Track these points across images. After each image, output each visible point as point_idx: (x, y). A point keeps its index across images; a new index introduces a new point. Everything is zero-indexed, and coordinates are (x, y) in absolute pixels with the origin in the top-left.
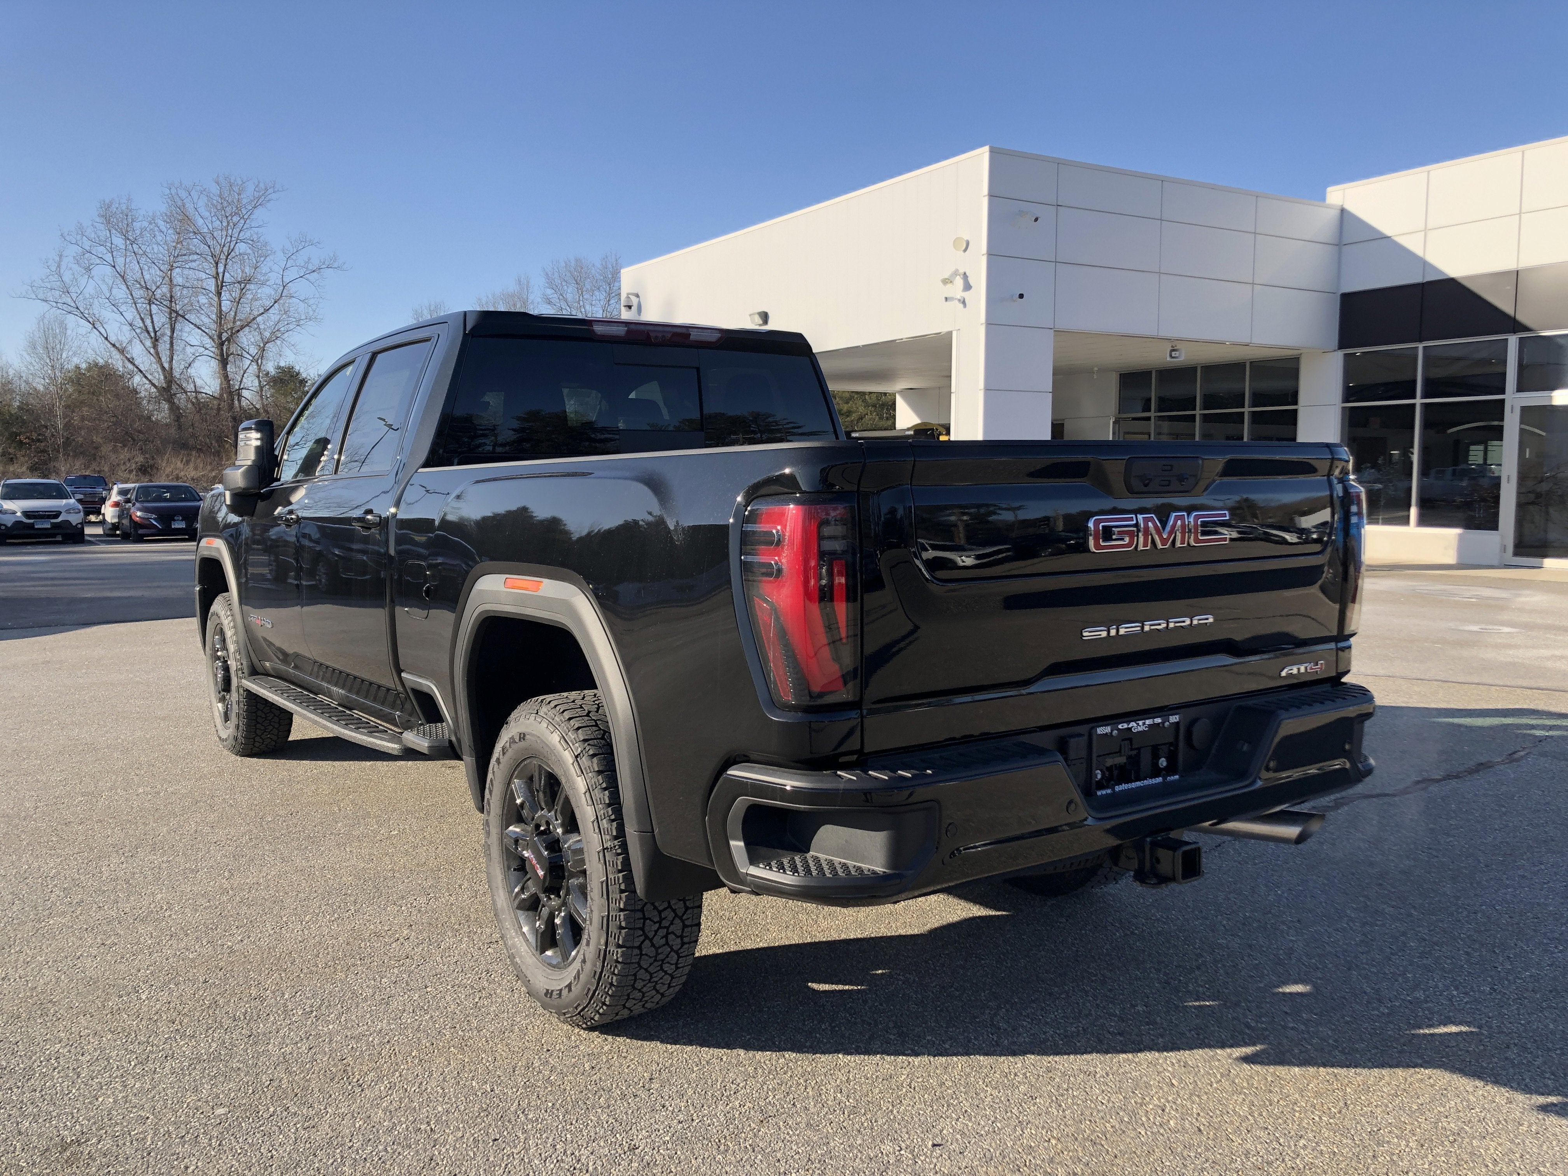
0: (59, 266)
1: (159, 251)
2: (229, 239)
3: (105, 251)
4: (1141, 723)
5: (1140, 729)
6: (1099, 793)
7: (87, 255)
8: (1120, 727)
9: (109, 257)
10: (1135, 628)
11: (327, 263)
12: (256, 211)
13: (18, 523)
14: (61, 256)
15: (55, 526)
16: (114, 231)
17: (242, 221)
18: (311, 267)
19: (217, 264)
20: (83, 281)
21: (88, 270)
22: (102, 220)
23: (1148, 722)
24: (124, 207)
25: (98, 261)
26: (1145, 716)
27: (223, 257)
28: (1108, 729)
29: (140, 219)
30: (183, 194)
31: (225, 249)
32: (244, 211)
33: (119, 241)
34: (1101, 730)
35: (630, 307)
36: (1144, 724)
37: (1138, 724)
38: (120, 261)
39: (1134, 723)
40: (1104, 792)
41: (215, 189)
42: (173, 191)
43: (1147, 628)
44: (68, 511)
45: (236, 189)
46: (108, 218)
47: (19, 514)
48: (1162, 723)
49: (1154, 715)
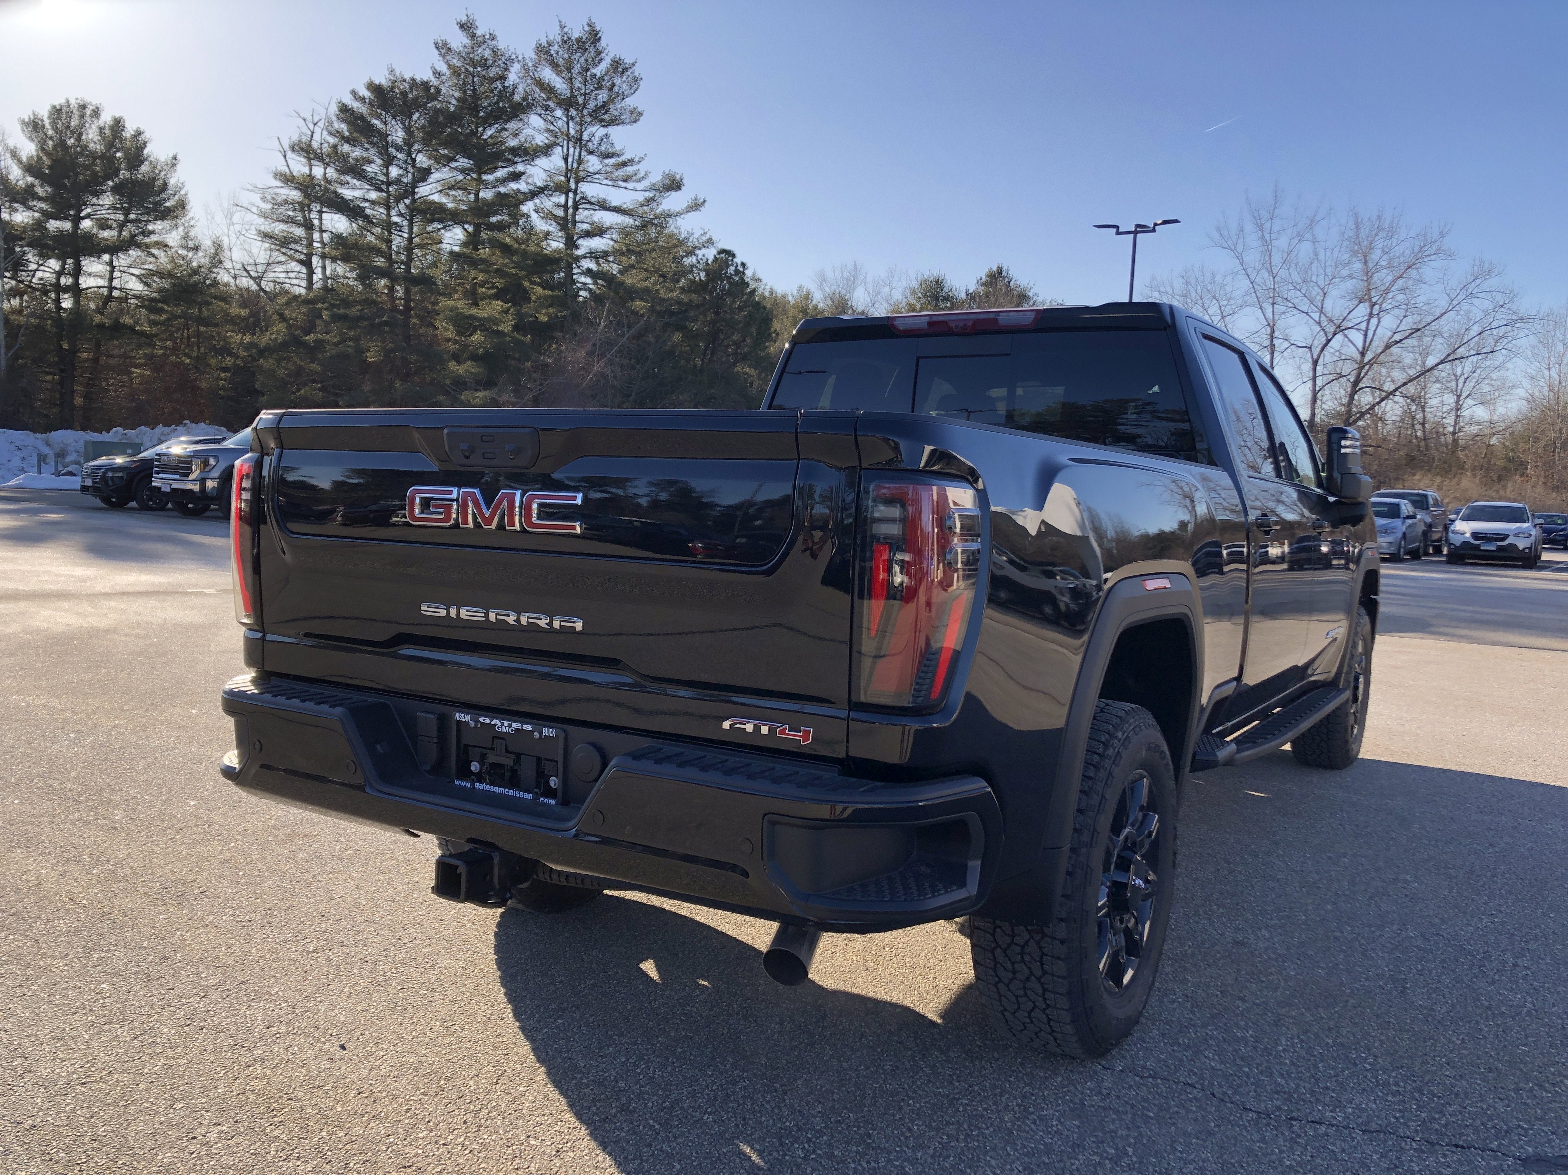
4: (506, 723)
5: (506, 730)
6: (457, 782)
8: (481, 719)
13: (1466, 544)
15: (1500, 549)
23: (514, 725)
26: (514, 718)
28: (466, 718)
34: (459, 716)
36: (510, 726)
37: (503, 724)
39: (498, 722)
40: (463, 784)
43: (492, 618)
44: (1517, 535)
47: (1468, 535)
48: (532, 732)
49: (523, 720)
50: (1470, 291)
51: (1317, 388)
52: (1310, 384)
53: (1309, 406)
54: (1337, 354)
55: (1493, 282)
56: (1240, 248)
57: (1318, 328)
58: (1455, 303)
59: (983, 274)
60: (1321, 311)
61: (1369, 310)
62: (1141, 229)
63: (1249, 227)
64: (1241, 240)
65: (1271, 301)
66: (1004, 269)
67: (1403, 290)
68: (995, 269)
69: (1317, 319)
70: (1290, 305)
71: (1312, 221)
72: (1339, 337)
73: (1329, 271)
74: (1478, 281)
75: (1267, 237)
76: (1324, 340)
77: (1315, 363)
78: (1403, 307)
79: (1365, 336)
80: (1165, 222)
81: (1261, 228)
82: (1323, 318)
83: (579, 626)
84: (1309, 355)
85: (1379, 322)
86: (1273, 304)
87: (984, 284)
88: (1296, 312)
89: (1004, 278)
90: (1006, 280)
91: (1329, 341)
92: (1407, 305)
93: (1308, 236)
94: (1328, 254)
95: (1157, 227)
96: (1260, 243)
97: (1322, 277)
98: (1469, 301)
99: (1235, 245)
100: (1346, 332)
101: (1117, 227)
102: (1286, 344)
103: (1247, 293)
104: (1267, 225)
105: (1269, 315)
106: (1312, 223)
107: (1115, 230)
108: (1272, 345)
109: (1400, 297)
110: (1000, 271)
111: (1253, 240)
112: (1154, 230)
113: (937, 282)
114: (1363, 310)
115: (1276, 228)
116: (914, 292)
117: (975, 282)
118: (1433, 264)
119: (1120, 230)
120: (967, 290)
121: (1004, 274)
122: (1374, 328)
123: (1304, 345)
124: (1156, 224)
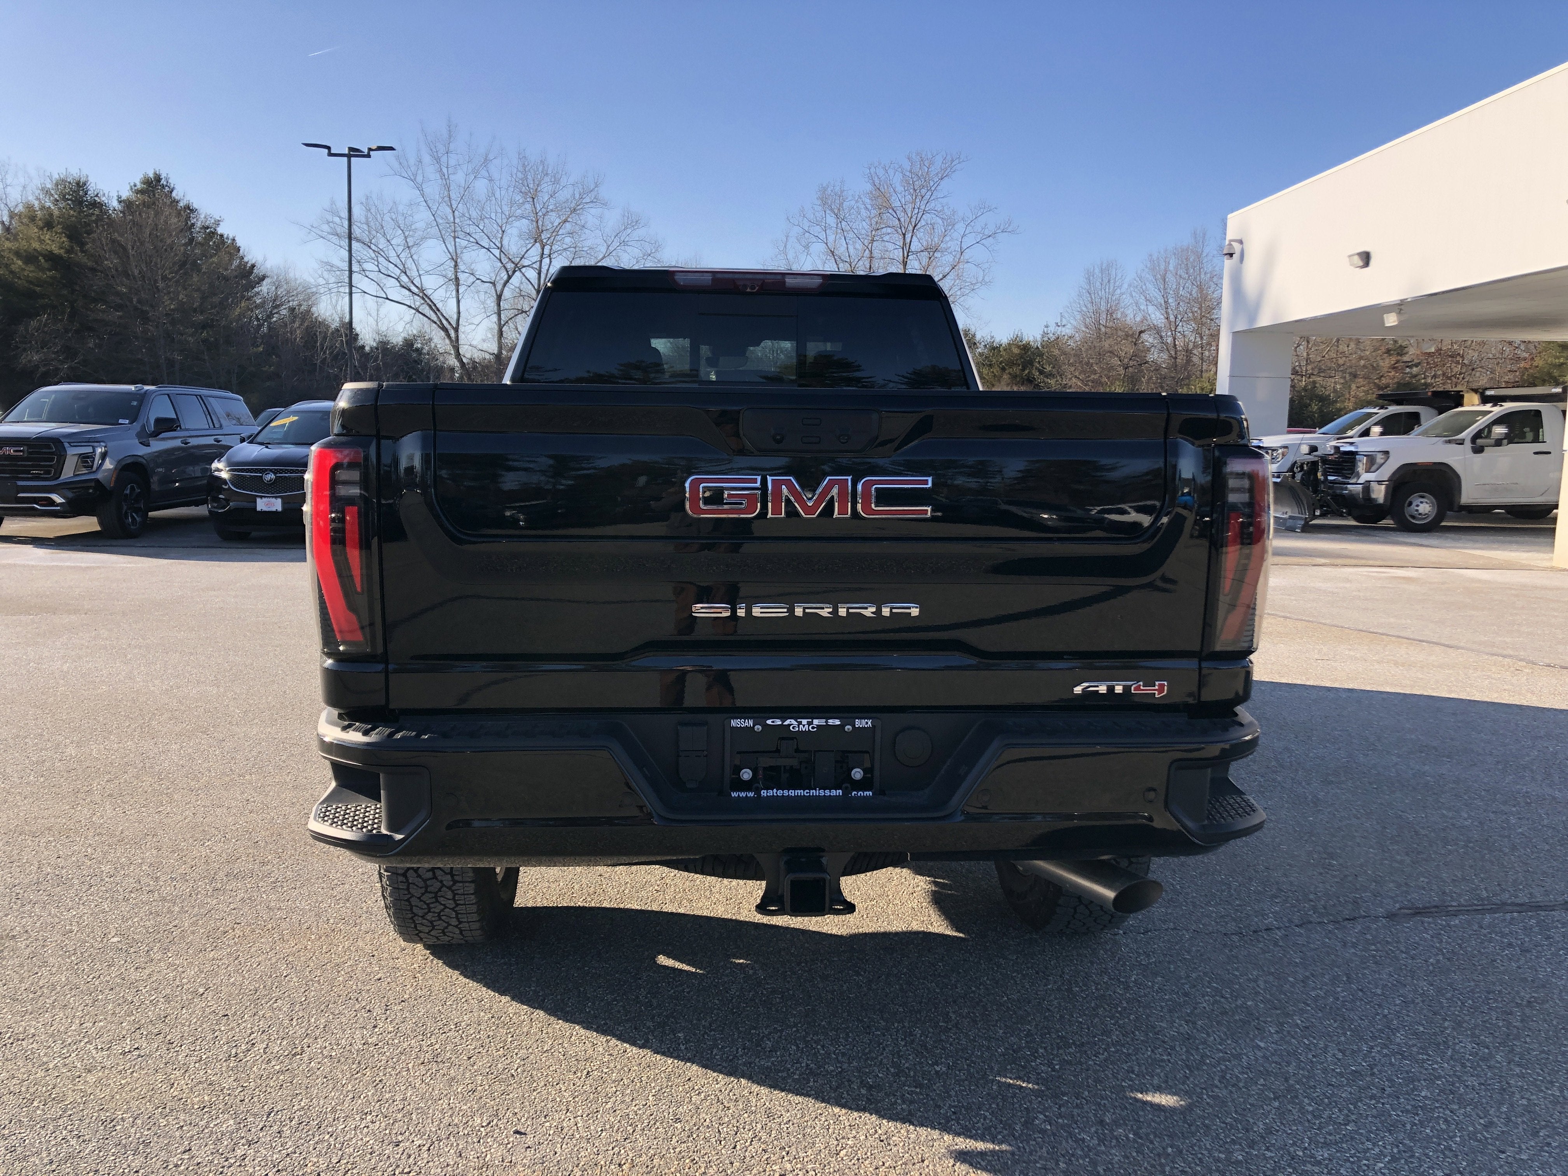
0: (785, 246)
1: (864, 227)
2: (916, 211)
3: (820, 230)
4: (804, 722)
5: (804, 728)
6: (734, 794)
7: (807, 234)
8: (769, 722)
9: (822, 236)
10: (779, 611)
11: (1002, 227)
12: (943, 183)
14: (787, 237)
16: (828, 212)
17: (929, 193)
18: (987, 232)
19: (904, 235)
20: (802, 257)
21: (807, 247)
22: (819, 202)
23: (817, 722)
24: (837, 189)
25: (814, 239)
26: (816, 715)
27: (911, 228)
28: (746, 723)
29: (850, 198)
30: (881, 172)
31: (913, 220)
32: (932, 184)
33: (831, 220)
34: (739, 722)
35: (1231, 255)
36: (810, 723)
37: (800, 723)
38: (831, 238)
39: (793, 722)
40: (743, 794)
41: (907, 166)
42: (873, 170)
43: (799, 612)
45: (926, 163)
46: (824, 202)
48: (842, 726)
49: (827, 715)
50: (622, 239)
51: (502, 323)
52: (494, 318)
53: (496, 339)
54: (517, 290)
55: (640, 233)
56: (419, 179)
57: (500, 264)
58: (611, 249)
59: (137, 179)
60: (500, 249)
61: (540, 250)
62: (354, 153)
63: (427, 159)
64: (420, 172)
65: (452, 234)
66: (162, 177)
67: (571, 234)
68: (151, 175)
69: (498, 256)
70: (472, 240)
71: (486, 160)
72: (518, 274)
73: (506, 209)
74: (629, 231)
75: (445, 170)
76: (505, 277)
77: (499, 297)
78: (572, 249)
79: (539, 274)
80: (380, 148)
81: (438, 160)
82: (503, 255)
83: (915, 612)
84: (493, 291)
85: (551, 262)
86: (455, 238)
87: (138, 192)
88: (477, 247)
89: (163, 187)
90: (167, 189)
91: (510, 277)
92: (575, 248)
93: (484, 173)
94: (503, 192)
95: (372, 153)
96: (438, 176)
97: (499, 215)
98: (623, 248)
99: (415, 175)
100: (523, 270)
101: (329, 148)
102: (472, 279)
103: (428, 226)
104: (444, 159)
105: (452, 249)
106: (486, 161)
107: (326, 151)
108: (457, 279)
109: (568, 240)
110: (158, 178)
111: (431, 172)
112: (369, 156)
113: (78, 183)
114: (536, 250)
115: (452, 162)
116: (47, 192)
117: (129, 188)
118: (593, 211)
119: (332, 152)
120: (119, 197)
121: (163, 182)
122: (547, 267)
123: (488, 280)
124: (370, 149)
